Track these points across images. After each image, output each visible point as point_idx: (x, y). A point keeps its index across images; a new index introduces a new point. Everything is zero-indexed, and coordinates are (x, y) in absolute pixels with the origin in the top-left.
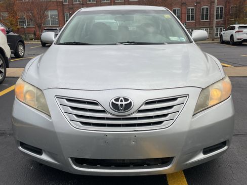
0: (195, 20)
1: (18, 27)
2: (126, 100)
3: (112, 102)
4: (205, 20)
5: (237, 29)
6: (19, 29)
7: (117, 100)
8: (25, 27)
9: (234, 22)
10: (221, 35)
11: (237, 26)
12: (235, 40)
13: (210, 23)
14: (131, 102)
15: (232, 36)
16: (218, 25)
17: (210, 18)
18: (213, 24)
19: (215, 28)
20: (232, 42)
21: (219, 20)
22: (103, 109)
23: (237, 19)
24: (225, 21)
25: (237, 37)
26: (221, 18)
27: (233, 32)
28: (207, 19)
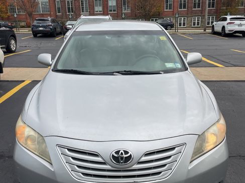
0: (188, 9)
1: (8, 14)
2: (126, 152)
3: (113, 155)
4: (197, 9)
5: (228, 21)
6: (9, 16)
7: (117, 152)
8: (15, 16)
9: (226, 10)
10: (213, 26)
11: (229, 17)
12: (227, 32)
13: (202, 11)
14: (131, 155)
15: (224, 27)
16: (210, 14)
17: (202, 6)
18: (205, 12)
19: (207, 17)
20: (223, 34)
21: (211, 8)
22: (103, 161)
23: (229, 7)
24: (217, 10)
25: (229, 28)
26: (213, 7)
27: (225, 23)
28: (199, 7)
